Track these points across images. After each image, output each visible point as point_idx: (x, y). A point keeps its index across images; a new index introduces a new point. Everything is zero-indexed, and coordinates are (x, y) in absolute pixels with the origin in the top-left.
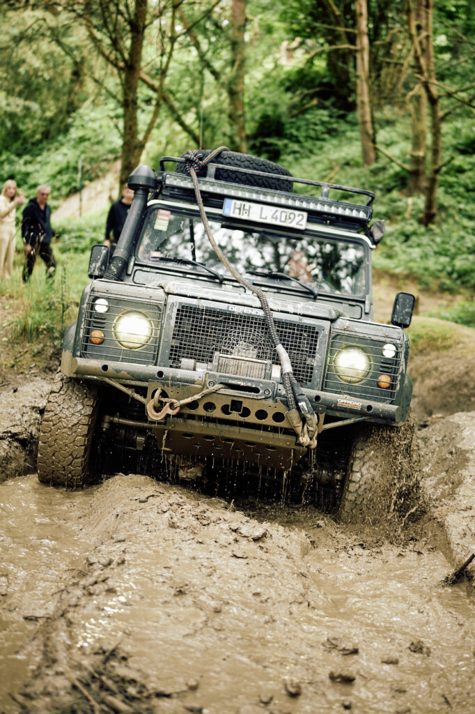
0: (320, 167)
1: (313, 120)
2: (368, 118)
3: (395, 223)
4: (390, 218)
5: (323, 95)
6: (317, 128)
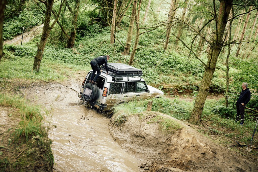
0: (97, 41)
1: (95, 27)
2: (114, 30)
3: (120, 63)
4: (119, 61)
5: (98, 20)
6: (96, 29)
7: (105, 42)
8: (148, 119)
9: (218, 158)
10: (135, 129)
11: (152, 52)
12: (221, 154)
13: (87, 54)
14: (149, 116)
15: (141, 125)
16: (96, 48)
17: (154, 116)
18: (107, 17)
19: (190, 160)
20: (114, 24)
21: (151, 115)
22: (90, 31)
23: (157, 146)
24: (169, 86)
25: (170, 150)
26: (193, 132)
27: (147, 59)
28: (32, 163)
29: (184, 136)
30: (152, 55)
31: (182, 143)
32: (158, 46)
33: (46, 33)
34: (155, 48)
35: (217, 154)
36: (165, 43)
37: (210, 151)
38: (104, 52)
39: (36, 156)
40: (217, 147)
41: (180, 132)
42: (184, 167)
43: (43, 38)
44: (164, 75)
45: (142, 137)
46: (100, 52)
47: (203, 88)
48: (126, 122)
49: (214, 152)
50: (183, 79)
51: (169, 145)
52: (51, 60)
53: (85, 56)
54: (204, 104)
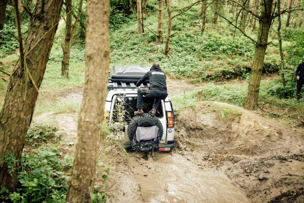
0: (123, 33)
1: (118, 17)
2: (141, 17)
3: (154, 54)
4: (152, 52)
5: (120, 9)
6: (119, 20)
7: (133, 33)
8: (202, 110)
9: (285, 138)
10: (190, 121)
11: (188, 36)
12: (287, 134)
13: (114, 50)
14: (203, 107)
15: (196, 117)
16: (124, 41)
17: (209, 106)
18: (129, 3)
19: (255, 145)
20: (140, 11)
21: (205, 105)
22: (113, 22)
23: (217, 135)
24: (214, 72)
25: (232, 138)
26: (253, 116)
27: (184, 46)
28: (112, 160)
29: (244, 121)
30: (189, 39)
31: (243, 129)
32: (194, 28)
33: (69, 33)
34: (192, 32)
35: (283, 135)
36: (201, 24)
37: (275, 133)
38: (133, 44)
39: (114, 153)
40: (282, 128)
41: (240, 118)
42: (250, 153)
43: (67, 38)
44: (206, 60)
45: (199, 129)
46: (129, 46)
47: (256, 68)
48: (178, 116)
49: (280, 133)
50: (228, 62)
51: (230, 133)
52: (76, 62)
53: (113, 52)
54: (259, 86)
